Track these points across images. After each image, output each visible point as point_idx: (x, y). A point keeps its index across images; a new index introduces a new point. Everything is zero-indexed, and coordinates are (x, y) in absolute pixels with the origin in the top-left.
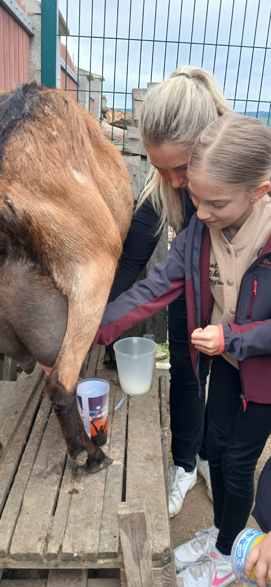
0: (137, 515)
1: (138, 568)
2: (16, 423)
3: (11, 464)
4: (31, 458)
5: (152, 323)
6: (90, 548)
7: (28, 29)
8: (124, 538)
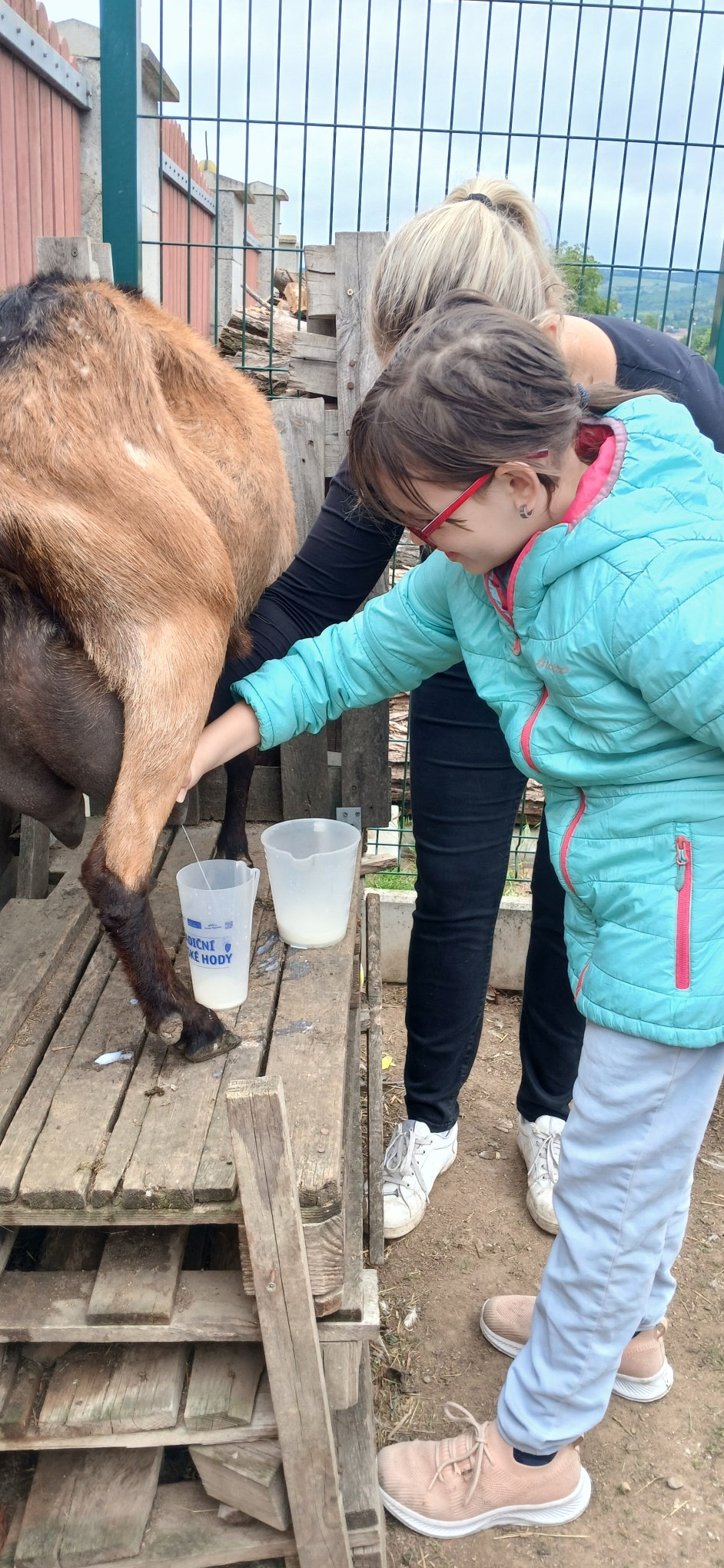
0: (264, 1099)
1: (269, 1212)
2: (43, 974)
3: (30, 1046)
4: (71, 1038)
5: (355, 782)
6: (177, 1181)
7: (74, 97)
8: (241, 1149)
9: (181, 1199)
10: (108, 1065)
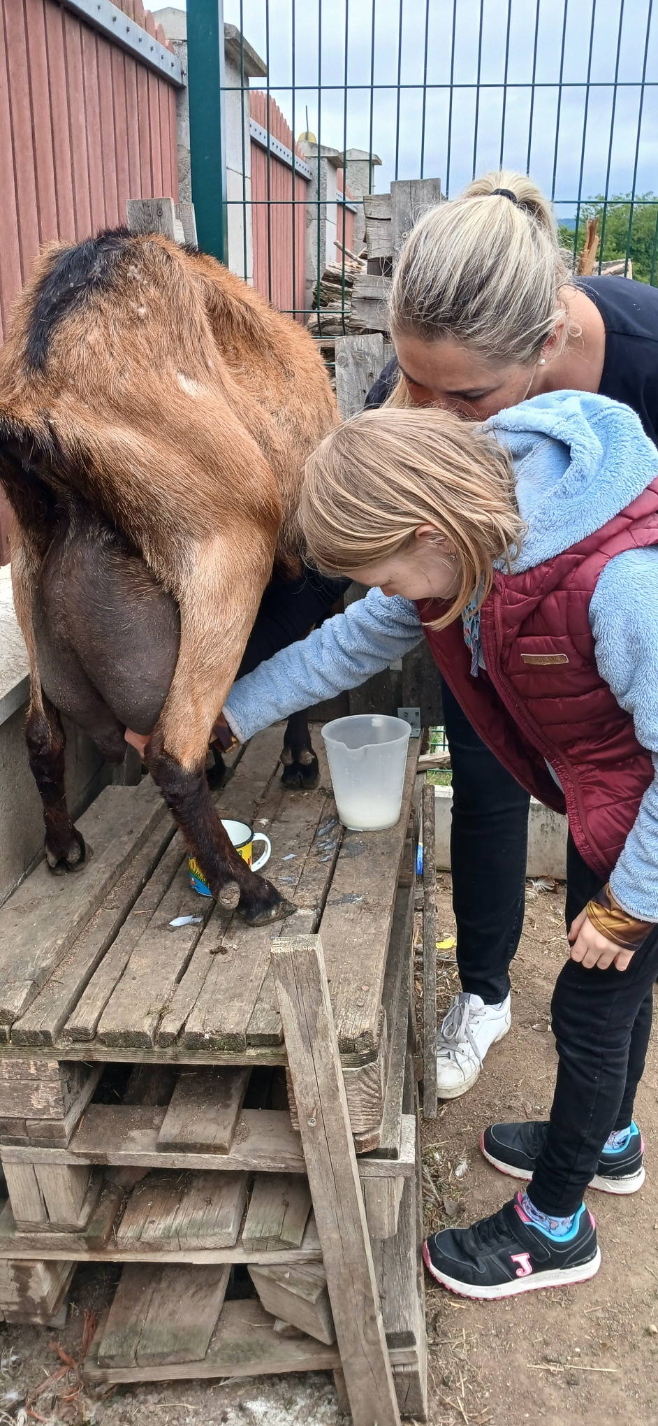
0: (304, 954)
1: (310, 1055)
2: (130, 848)
3: (115, 910)
4: (151, 904)
5: (413, 683)
6: (232, 1027)
7: (169, 76)
8: (284, 998)
9: (235, 1042)
10: (180, 927)
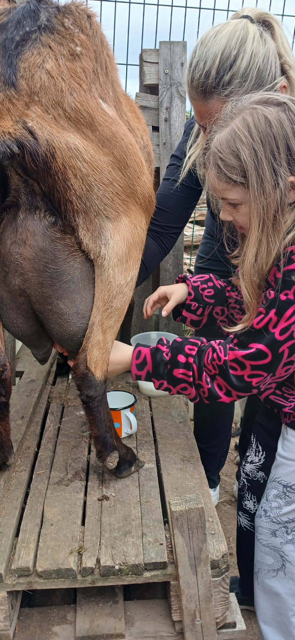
0: (196, 511)
1: (195, 577)
3: (24, 472)
4: (46, 466)
6: (133, 559)
8: (180, 541)
9: (136, 570)
